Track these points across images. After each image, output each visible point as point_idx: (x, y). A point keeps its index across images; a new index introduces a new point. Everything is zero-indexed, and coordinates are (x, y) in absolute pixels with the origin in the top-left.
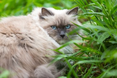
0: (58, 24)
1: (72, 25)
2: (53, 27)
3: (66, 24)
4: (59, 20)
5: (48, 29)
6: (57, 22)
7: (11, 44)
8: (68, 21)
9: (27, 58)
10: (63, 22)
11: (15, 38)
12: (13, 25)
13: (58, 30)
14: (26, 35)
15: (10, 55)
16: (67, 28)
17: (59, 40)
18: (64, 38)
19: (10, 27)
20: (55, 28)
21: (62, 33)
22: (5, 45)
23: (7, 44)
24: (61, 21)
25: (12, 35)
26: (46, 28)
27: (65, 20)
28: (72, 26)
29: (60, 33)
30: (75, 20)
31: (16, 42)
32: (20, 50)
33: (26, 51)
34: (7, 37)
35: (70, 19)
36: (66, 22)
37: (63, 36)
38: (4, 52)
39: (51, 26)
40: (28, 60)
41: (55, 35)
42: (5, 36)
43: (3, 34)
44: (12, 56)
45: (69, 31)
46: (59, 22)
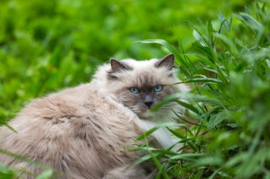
0: (140, 85)
1: (165, 85)
2: (132, 89)
3: (154, 84)
4: (143, 78)
5: (124, 92)
6: (139, 80)
7: (60, 136)
8: (158, 79)
9: (88, 157)
10: (149, 81)
11: (68, 124)
12: (65, 102)
13: (141, 95)
14: (88, 118)
15: (58, 154)
16: (156, 90)
17: (144, 111)
18: (152, 107)
19: (59, 105)
20: (136, 91)
21: (148, 99)
22: (49, 139)
23: (53, 136)
24: (146, 78)
25: (62, 120)
26: (120, 92)
27: (152, 78)
28: (165, 88)
29: (143, 98)
30: (171, 76)
31: (70, 131)
32: (77, 144)
33: (89, 145)
34: (54, 123)
35: (161, 74)
36: (154, 81)
37: (149, 104)
38: (47, 151)
39: (129, 89)
40: (90, 161)
41: (135, 103)
42: (50, 122)
43: (46, 120)
44: (61, 157)
45: (159, 95)
46: (141, 81)
